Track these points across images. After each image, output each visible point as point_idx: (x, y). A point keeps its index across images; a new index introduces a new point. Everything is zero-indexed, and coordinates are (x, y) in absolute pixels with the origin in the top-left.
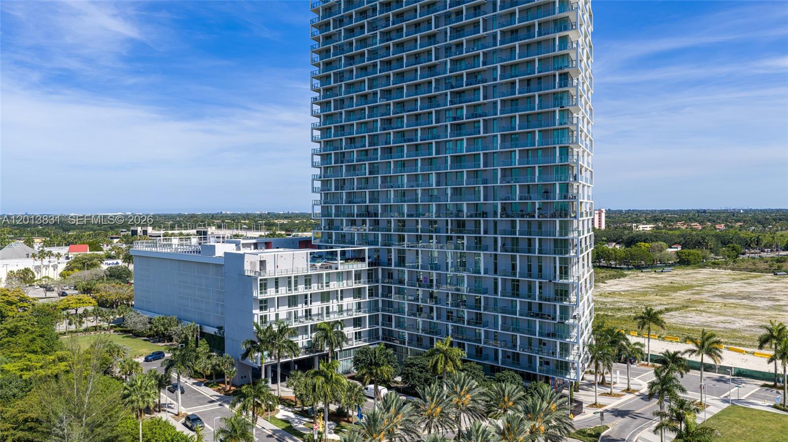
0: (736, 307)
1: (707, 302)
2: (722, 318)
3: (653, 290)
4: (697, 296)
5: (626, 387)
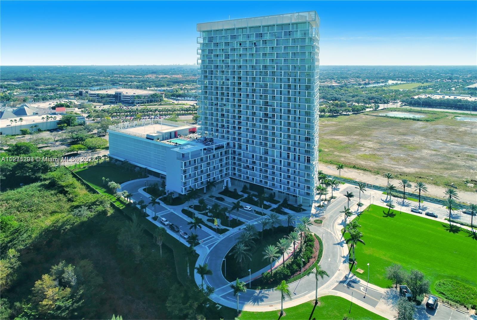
5: (331, 195)
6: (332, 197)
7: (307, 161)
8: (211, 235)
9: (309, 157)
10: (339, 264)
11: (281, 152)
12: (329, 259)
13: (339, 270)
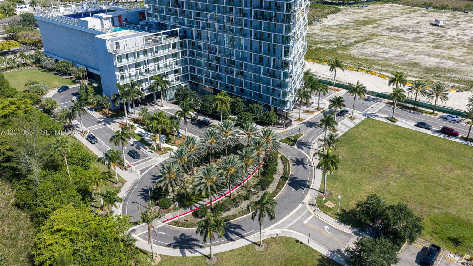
0: (394, 39)
1: (380, 35)
2: (384, 49)
3: (353, 24)
4: (376, 30)
5: (317, 106)
10: (304, 195)
12: (294, 189)
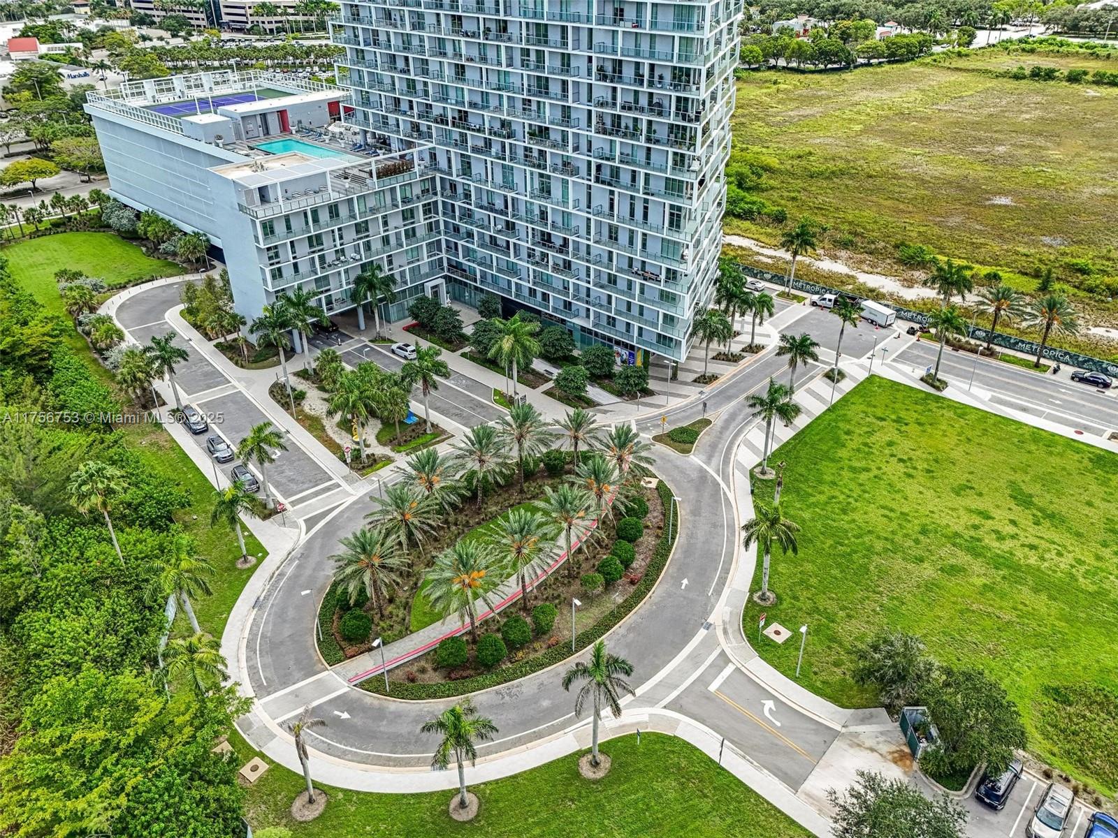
5: (749, 341)
6: (750, 346)
7: (671, 224)
8: (330, 479)
9: (679, 209)
10: (712, 600)
11: (589, 187)
12: (685, 582)
13: (708, 627)
